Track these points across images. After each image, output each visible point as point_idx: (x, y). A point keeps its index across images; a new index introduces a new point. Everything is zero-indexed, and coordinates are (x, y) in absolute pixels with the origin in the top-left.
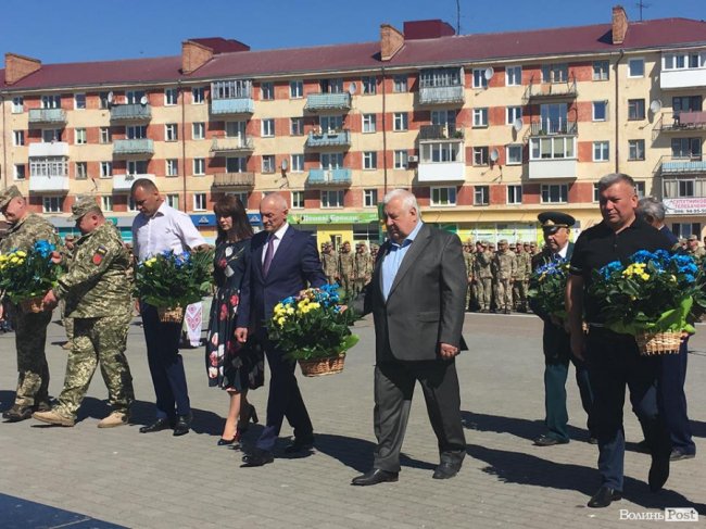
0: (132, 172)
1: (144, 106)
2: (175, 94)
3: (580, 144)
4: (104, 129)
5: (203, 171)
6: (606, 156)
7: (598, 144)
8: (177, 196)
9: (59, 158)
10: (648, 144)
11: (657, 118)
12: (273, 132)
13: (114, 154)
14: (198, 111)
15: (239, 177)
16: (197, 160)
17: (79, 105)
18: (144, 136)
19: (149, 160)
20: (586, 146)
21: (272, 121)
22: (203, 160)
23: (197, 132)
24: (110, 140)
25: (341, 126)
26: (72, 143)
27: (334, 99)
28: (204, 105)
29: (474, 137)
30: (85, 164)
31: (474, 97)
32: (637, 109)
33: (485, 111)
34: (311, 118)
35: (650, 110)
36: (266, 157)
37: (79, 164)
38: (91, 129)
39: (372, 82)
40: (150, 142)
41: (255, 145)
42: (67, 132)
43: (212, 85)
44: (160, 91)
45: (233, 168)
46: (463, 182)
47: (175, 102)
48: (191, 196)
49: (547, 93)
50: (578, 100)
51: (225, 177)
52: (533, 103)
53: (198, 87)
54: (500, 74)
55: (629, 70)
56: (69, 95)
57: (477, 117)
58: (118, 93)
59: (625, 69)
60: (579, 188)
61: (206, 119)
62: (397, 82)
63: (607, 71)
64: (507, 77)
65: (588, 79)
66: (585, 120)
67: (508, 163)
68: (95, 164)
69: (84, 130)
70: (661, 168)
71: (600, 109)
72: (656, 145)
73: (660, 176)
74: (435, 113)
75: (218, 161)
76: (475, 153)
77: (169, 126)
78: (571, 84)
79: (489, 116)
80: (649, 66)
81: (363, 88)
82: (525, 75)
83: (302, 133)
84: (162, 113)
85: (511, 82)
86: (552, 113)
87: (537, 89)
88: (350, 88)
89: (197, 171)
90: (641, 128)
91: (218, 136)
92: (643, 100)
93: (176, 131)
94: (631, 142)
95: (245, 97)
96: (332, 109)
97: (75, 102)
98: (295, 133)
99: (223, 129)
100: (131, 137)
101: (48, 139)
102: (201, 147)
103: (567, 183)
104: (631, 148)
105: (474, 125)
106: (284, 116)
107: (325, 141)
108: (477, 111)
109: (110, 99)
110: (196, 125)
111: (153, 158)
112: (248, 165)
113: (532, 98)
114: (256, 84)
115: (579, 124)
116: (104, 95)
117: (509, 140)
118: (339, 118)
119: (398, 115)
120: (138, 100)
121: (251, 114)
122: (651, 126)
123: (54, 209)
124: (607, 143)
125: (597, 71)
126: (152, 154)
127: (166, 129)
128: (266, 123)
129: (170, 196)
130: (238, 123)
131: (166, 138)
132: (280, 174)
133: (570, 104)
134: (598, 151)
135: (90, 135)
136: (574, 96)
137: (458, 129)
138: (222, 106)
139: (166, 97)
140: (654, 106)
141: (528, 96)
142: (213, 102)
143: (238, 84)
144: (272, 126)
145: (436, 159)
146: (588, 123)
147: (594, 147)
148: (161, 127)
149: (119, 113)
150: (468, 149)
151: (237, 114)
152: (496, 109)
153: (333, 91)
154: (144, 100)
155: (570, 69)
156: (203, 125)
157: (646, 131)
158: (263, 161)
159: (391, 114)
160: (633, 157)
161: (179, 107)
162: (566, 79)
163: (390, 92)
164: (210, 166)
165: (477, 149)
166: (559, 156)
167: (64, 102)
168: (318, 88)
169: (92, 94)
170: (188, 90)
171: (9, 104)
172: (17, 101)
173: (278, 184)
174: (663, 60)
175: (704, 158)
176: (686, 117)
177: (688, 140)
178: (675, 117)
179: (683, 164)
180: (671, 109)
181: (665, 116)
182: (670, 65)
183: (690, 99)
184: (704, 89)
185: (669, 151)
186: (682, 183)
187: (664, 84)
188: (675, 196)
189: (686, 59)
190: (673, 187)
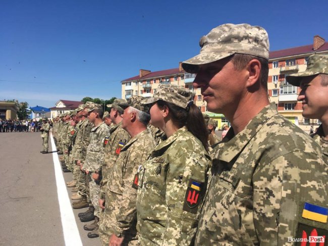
1: (168, 82)
2: (177, 77)
14: (182, 83)
17: (155, 82)
26: (152, 93)
28: (183, 81)
36: (199, 96)
41: (196, 92)
42: (152, 90)
43: (185, 74)
44: (173, 77)
47: (176, 80)
49: (287, 70)
52: (283, 73)
53: (182, 75)
54: (270, 64)
56: (152, 80)
58: (163, 78)
60: (298, 105)
61: (184, 85)
64: (273, 65)
65: (302, 64)
67: (273, 95)
78: (296, 66)
85: (275, 67)
95: (193, 77)
97: (154, 82)
99: (188, 87)
101: (147, 92)
103: (294, 103)
116: (160, 80)
117: (274, 88)
139: (174, 79)
142: (185, 79)
151: (191, 83)
154: (168, 80)
155: (296, 61)
161: (177, 82)
162: (295, 64)
166: (290, 93)
167: (151, 82)
169: (157, 79)
170: (180, 76)
171: (140, 83)
172: (141, 82)
173: (202, 104)
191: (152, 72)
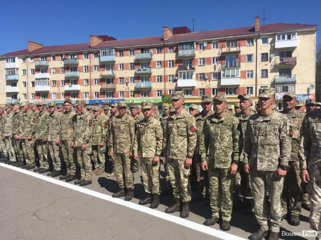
0: (72, 84)
1: (75, 59)
2: (87, 55)
3: (241, 71)
4: (62, 68)
5: (98, 84)
6: (252, 76)
7: (248, 71)
8: (88, 93)
9: (45, 79)
10: (269, 71)
11: (272, 61)
12: (123, 69)
13: (65, 77)
14: (95, 61)
15: (110, 86)
16: (95, 80)
17: (53, 59)
18: (76, 70)
19: (78, 80)
20: (243, 73)
21: (123, 64)
22: (98, 80)
23: (95, 69)
24: (64, 72)
25: (148, 66)
26: (51, 73)
27: (146, 55)
28: (97, 59)
29: (199, 69)
30: (55, 81)
31: (199, 54)
32: (265, 57)
33: (204, 59)
34: (137, 63)
35: (270, 57)
36: (120, 78)
37: (53, 81)
38: (57, 68)
39: (160, 49)
40: (78, 73)
41: (116, 73)
42: (49, 69)
43: (100, 51)
44: (82, 53)
45: (108, 82)
46: (195, 87)
47: (87, 58)
48: (93, 93)
49: (228, 51)
50: (241, 54)
51: (105, 86)
52: (223, 55)
53: (96, 52)
54: (210, 44)
55: (262, 41)
56: (49, 56)
57: (201, 62)
58: (67, 55)
59: (260, 41)
60: (241, 89)
61: (98, 64)
62: (170, 49)
63: (253, 42)
64: (212, 45)
65: (245, 45)
66: (243, 62)
67: (212, 79)
68: (59, 81)
69: (55, 68)
70: (274, 81)
71: (250, 57)
72: (272, 71)
73: (274, 84)
74: (184, 60)
75: (103, 80)
76: (199, 76)
77: (85, 67)
78: (238, 48)
79: (205, 61)
80: (270, 40)
81: (157, 51)
82: (220, 45)
83: (134, 69)
84: (83, 62)
85: (214, 47)
86: (230, 60)
87: (224, 50)
88: (152, 51)
89: (95, 84)
90: (266, 65)
91: (103, 70)
92: (267, 54)
93: (88, 69)
94: (262, 70)
95: (112, 55)
96: (145, 59)
97: (52, 58)
98: (131, 69)
99: (104, 68)
100: (72, 71)
101: (42, 72)
102: (97, 75)
103: (235, 87)
104: (262, 73)
105: (199, 65)
106: (127, 62)
107: (142, 71)
108: (200, 59)
109: (64, 57)
110: (95, 66)
111: (80, 79)
112: (114, 81)
113: (222, 53)
114: (117, 50)
115: (241, 64)
116: (62, 56)
117: (212, 70)
118: (147, 63)
119: (170, 61)
120: (74, 57)
121: (115, 62)
122: (270, 64)
123: (45, 98)
124: (252, 71)
125: (249, 42)
126: (79, 77)
127: (84, 68)
128: (120, 65)
129: (86, 93)
130: (110, 65)
131: (84, 71)
132: (125, 85)
133: (237, 56)
134: (248, 74)
135: (57, 70)
136: (239, 52)
137: (193, 66)
138: (104, 59)
139: (84, 56)
140: (272, 55)
141: (221, 53)
142: (101, 57)
143: (110, 50)
144: (123, 66)
145: (184, 78)
146: (245, 63)
147: (247, 73)
148: (82, 67)
149: (67, 62)
150: (197, 74)
151: (109, 62)
152: (208, 58)
153: (146, 52)
154: (75, 57)
155: (238, 42)
156: (97, 66)
157: (268, 66)
158: (119, 80)
159: (167, 61)
160: (263, 77)
161: (89, 60)
162: (236, 46)
163: (167, 52)
164: (100, 82)
165: (200, 74)
166: (233, 76)
167: (48, 58)
168: (140, 51)
169: (58, 55)
170: (92, 53)
171: (29, 59)
172: (32, 58)
173: (125, 88)
174: (276, 37)
175: (293, 76)
176: (286, 60)
177: (285, 69)
178: (281, 60)
179: (284, 79)
180: (279, 57)
181: (276, 60)
182: (279, 39)
183: (287, 53)
184: (293, 48)
185: (278, 74)
186: (283, 87)
187: (277, 47)
188: (281, 92)
189: (286, 36)
190: (280, 88)
191: (44, 46)
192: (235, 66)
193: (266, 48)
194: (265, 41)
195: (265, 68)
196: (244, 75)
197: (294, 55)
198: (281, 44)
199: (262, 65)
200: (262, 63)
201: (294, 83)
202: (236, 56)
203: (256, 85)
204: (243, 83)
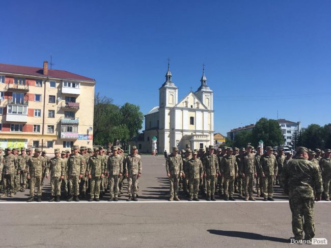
6: (39, 115)
7: (36, 110)
10: (56, 112)
11: (59, 103)
20: (31, 110)
32: (52, 99)
35: (57, 100)
49: (16, 88)
50: (30, 92)
52: (10, 91)
55: (50, 85)
59: (48, 84)
60: (27, 126)
63: (41, 84)
65: (33, 85)
66: (31, 101)
70: (60, 121)
71: (38, 97)
72: (58, 113)
73: (60, 124)
78: (26, 86)
80: (57, 84)
82: (6, 80)
86: (17, 96)
87: (12, 86)
90: (53, 106)
92: (55, 96)
94: (49, 111)
103: (22, 124)
104: (49, 113)
113: (9, 89)
115: (29, 102)
122: (57, 106)
124: (40, 110)
125: (37, 83)
133: (25, 94)
134: (36, 113)
136: (28, 91)
140: (59, 98)
141: (7, 88)
146: (33, 102)
147: (35, 111)
155: (26, 81)
157: (55, 107)
160: (50, 116)
162: (24, 84)
166: (20, 113)
174: (63, 83)
175: (76, 119)
176: (71, 104)
177: (70, 112)
178: (67, 104)
179: (68, 120)
180: (65, 101)
181: (63, 103)
182: (65, 85)
183: (72, 98)
184: (77, 96)
185: (63, 115)
186: (68, 127)
187: (63, 92)
188: (66, 132)
189: (71, 84)
190: (64, 128)
192: (22, 103)
193: (54, 92)
194: (53, 85)
195: (52, 109)
196: (31, 113)
197: (77, 100)
198: (67, 90)
199: (50, 106)
200: (50, 104)
201: (77, 125)
202: (23, 94)
203: (43, 124)
204: (30, 120)
